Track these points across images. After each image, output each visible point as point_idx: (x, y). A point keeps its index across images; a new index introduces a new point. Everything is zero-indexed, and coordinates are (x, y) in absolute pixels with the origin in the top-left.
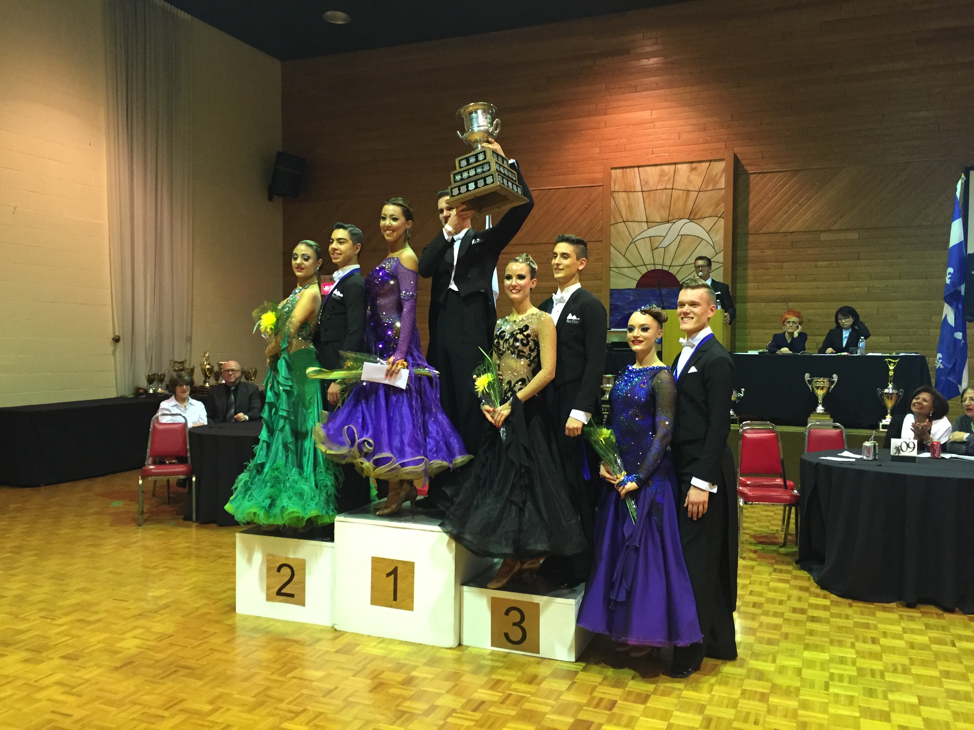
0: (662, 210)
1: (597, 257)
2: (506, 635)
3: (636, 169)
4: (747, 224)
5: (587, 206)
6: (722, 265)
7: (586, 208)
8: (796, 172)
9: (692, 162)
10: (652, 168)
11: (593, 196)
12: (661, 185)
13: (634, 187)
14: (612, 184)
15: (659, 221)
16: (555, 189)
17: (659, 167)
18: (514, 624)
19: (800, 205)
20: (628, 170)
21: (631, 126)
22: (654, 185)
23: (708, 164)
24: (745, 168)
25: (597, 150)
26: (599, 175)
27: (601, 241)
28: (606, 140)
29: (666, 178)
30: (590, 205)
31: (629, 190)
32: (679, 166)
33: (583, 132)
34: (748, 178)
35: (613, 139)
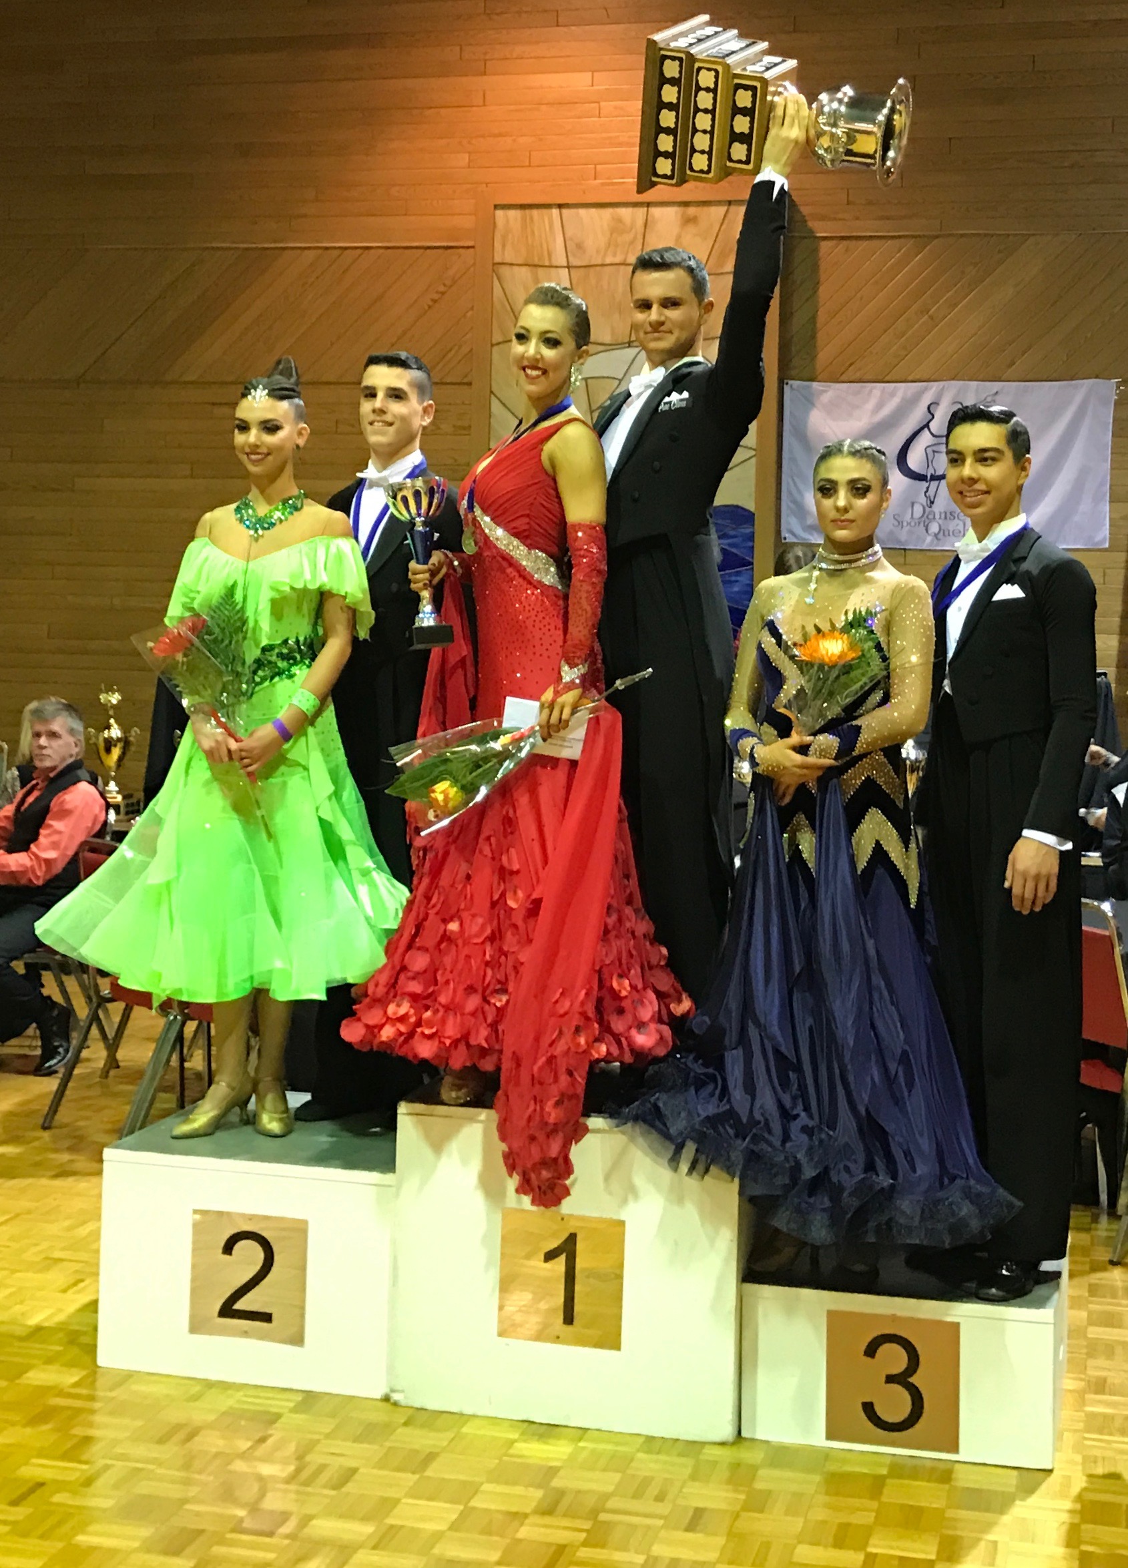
0: (617, 316)
1: (459, 423)
2: (868, 1408)
3: (555, 212)
4: (813, 358)
5: (436, 296)
6: (753, 453)
7: (435, 301)
8: (922, 240)
9: (686, 204)
10: (593, 211)
11: (451, 272)
12: (615, 255)
13: (550, 255)
14: (497, 245)
15: (607, 340)
16: (356, 248)
17: (610, 211)
18: (890, 1379)
19: (931, 318)
20: (535, 212)
21: (544, 107)
22: (598, 252)
23: (723, 209)
24: (810, 224)
25: (464, 159)
26: (467, 222)
27: (470, 384)
28: (483, 136)
29: (628, 237)
30: (443, 293)
31: (536, 262)
32: (656, 211)
33: (428, 112)
34: (816, 250)
35: (501, 135)
